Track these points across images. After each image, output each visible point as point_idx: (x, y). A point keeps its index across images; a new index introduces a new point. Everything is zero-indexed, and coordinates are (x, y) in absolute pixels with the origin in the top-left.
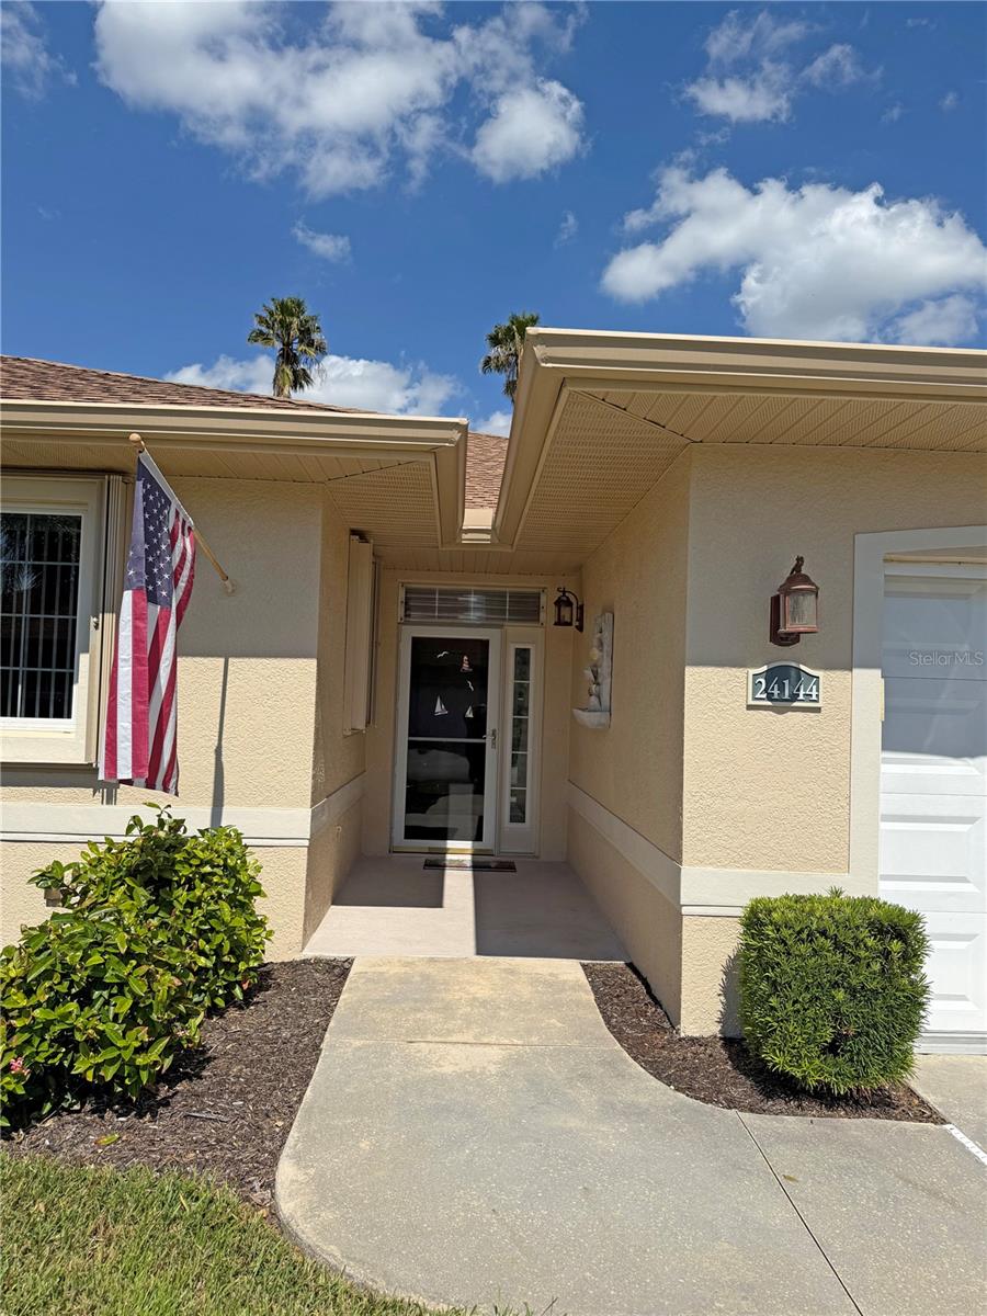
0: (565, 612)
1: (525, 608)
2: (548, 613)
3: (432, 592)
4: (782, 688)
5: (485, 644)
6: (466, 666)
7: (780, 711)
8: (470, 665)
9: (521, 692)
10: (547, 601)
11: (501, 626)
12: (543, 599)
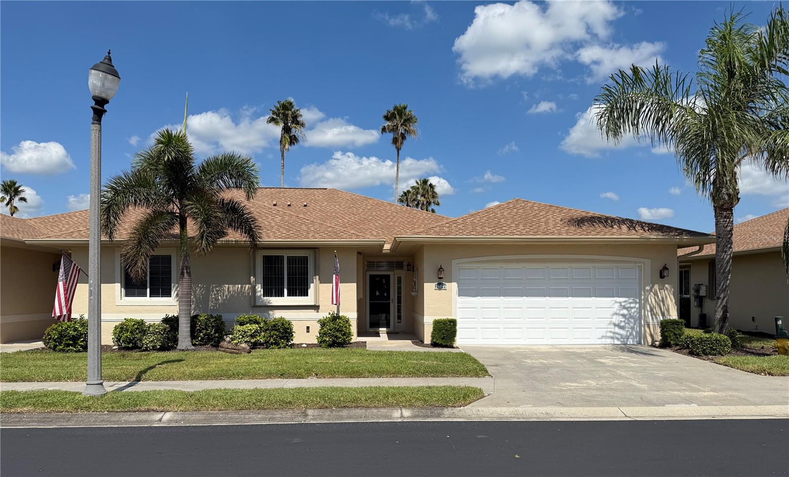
0: (409, 267)
1: (400, 265)
2: (405, 268)
3: (374, 262)
4: (440, 286)
5: (389, 276)
6: (384, 282)
7: (440, 290)
8: (385, 281)
9: (399, 288)
10: (405, 264)
11: (393, 271)
12: (404, 264)
